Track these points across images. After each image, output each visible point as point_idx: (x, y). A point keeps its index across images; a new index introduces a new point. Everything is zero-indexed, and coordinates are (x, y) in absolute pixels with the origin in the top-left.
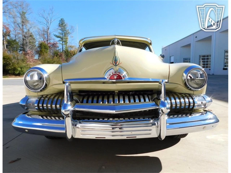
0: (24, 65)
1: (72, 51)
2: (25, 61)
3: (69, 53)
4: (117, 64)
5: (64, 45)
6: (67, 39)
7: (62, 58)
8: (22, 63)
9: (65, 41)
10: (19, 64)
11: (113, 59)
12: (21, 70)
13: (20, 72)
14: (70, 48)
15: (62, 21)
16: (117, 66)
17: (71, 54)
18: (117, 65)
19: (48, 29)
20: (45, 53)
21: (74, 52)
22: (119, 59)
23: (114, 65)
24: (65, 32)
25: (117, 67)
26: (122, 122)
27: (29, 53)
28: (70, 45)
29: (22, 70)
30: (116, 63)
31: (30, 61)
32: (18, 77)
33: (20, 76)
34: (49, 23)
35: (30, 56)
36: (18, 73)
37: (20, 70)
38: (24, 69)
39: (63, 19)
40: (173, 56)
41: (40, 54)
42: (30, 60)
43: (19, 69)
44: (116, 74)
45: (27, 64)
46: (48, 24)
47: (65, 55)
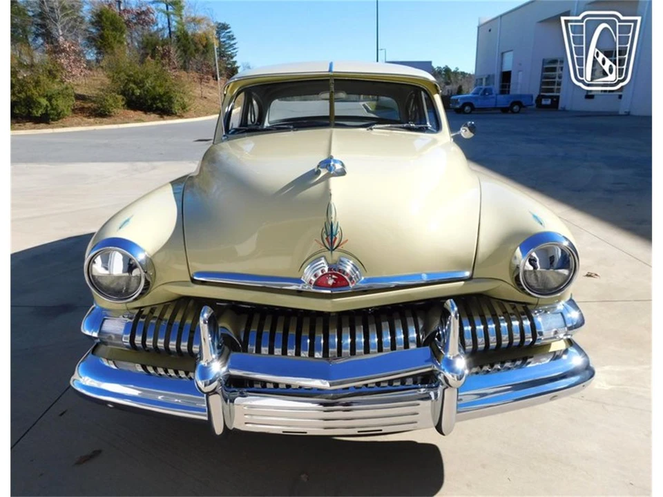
0: (56, 87)
1: (201, 35)
2: (59, 75)
3: (191, 43)
4: (335, 246)
5: (172, 16)
7: (170, 60)
8: (50, 83)
9: (174, 3)
10: (42, 84)
11: (324, 230)
12: (49, 105)
13: (47, 111)
14: (192, 24)
16: (334, 250)
17: (195, 44)
18: (336, 248)
20: (116, 46)
21: (207, 39)
22: (339, 230)
23: (327, 248)
25: (333, 252)
26: (348, 393)
27: (68, 49)
28: (193, 15)
29: (51, 104)
30: (332, 243)
31: (73, 76)
32: (42, 128)
33: (48, 123)
35: (70, 60)
36: (42, 115)
37: (47, 106)
38: (57, 101)
40: (511, 53)
41: (99, 49)
42: (73, 73)
43: (44, 102)
44: (332, 274)
45: (64, 86)
47: (179, 51)
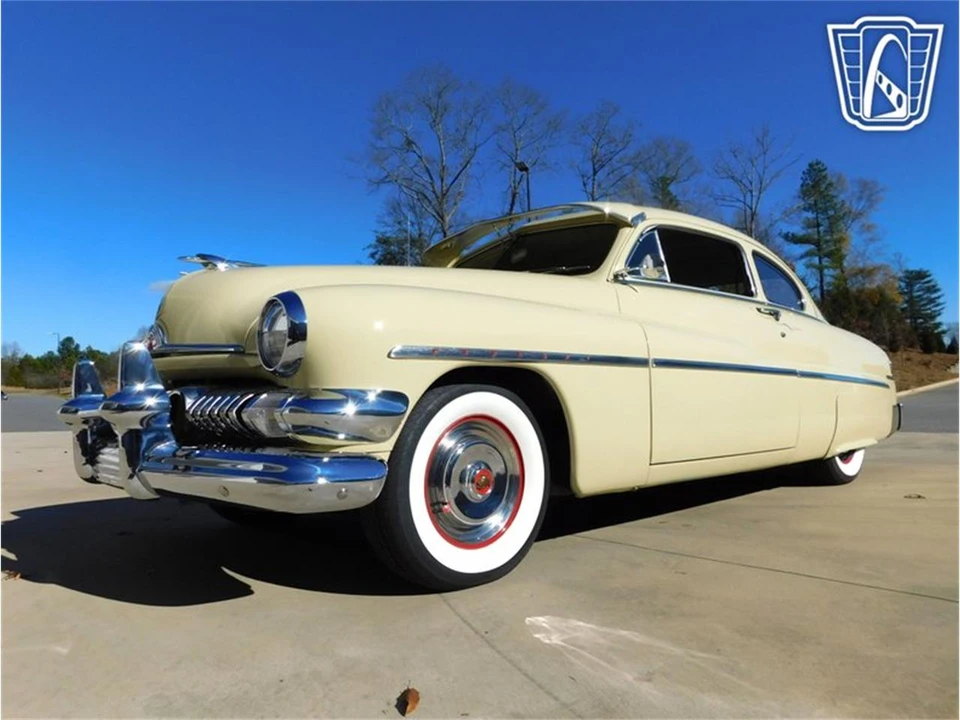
1: (873, 290)
3: (852, 299)
5: (826, 271)
6: (841, 240)
9: (829, 255)
14: (860, 278)
15: (813, 173)
17: (862, 303)
19: (752, 219)
21: (881, 295)
24: (831, 213)
28: (861, 265)
34: (754, 193)
39: (818, 163)
46: (752, 196)
